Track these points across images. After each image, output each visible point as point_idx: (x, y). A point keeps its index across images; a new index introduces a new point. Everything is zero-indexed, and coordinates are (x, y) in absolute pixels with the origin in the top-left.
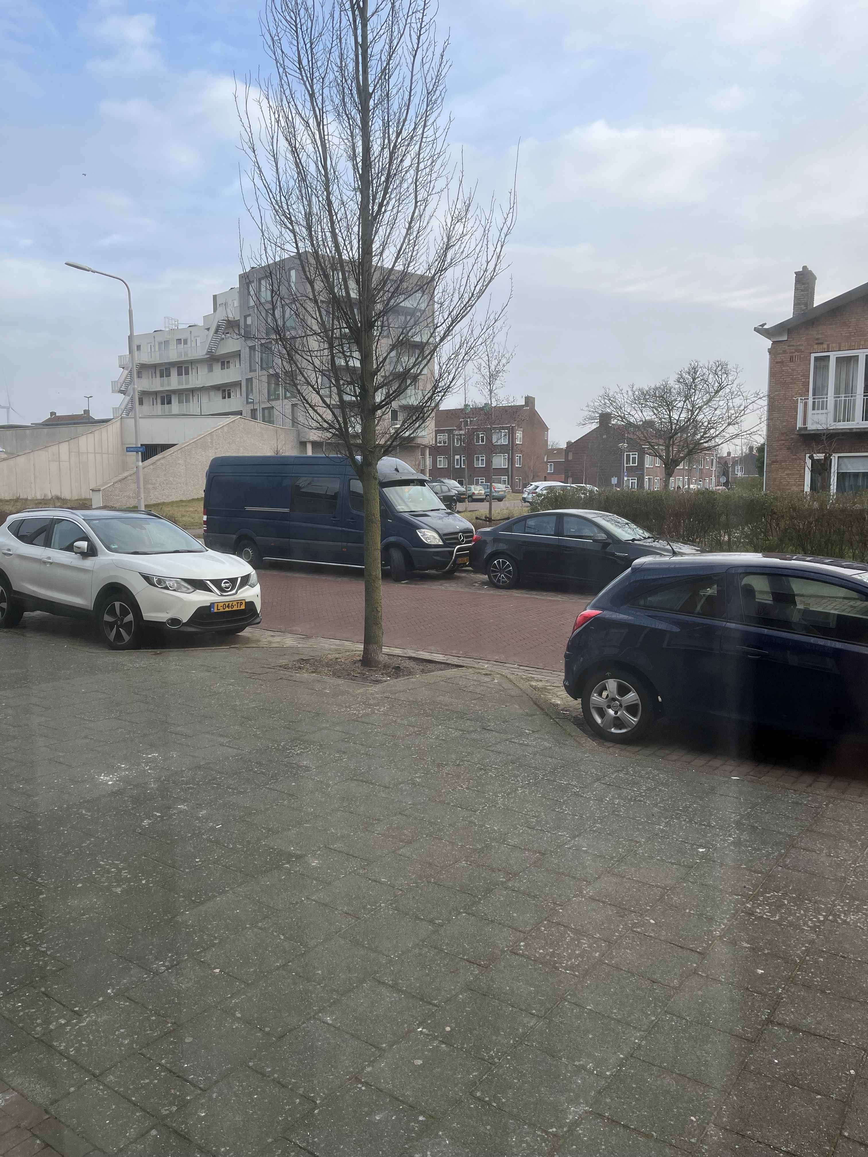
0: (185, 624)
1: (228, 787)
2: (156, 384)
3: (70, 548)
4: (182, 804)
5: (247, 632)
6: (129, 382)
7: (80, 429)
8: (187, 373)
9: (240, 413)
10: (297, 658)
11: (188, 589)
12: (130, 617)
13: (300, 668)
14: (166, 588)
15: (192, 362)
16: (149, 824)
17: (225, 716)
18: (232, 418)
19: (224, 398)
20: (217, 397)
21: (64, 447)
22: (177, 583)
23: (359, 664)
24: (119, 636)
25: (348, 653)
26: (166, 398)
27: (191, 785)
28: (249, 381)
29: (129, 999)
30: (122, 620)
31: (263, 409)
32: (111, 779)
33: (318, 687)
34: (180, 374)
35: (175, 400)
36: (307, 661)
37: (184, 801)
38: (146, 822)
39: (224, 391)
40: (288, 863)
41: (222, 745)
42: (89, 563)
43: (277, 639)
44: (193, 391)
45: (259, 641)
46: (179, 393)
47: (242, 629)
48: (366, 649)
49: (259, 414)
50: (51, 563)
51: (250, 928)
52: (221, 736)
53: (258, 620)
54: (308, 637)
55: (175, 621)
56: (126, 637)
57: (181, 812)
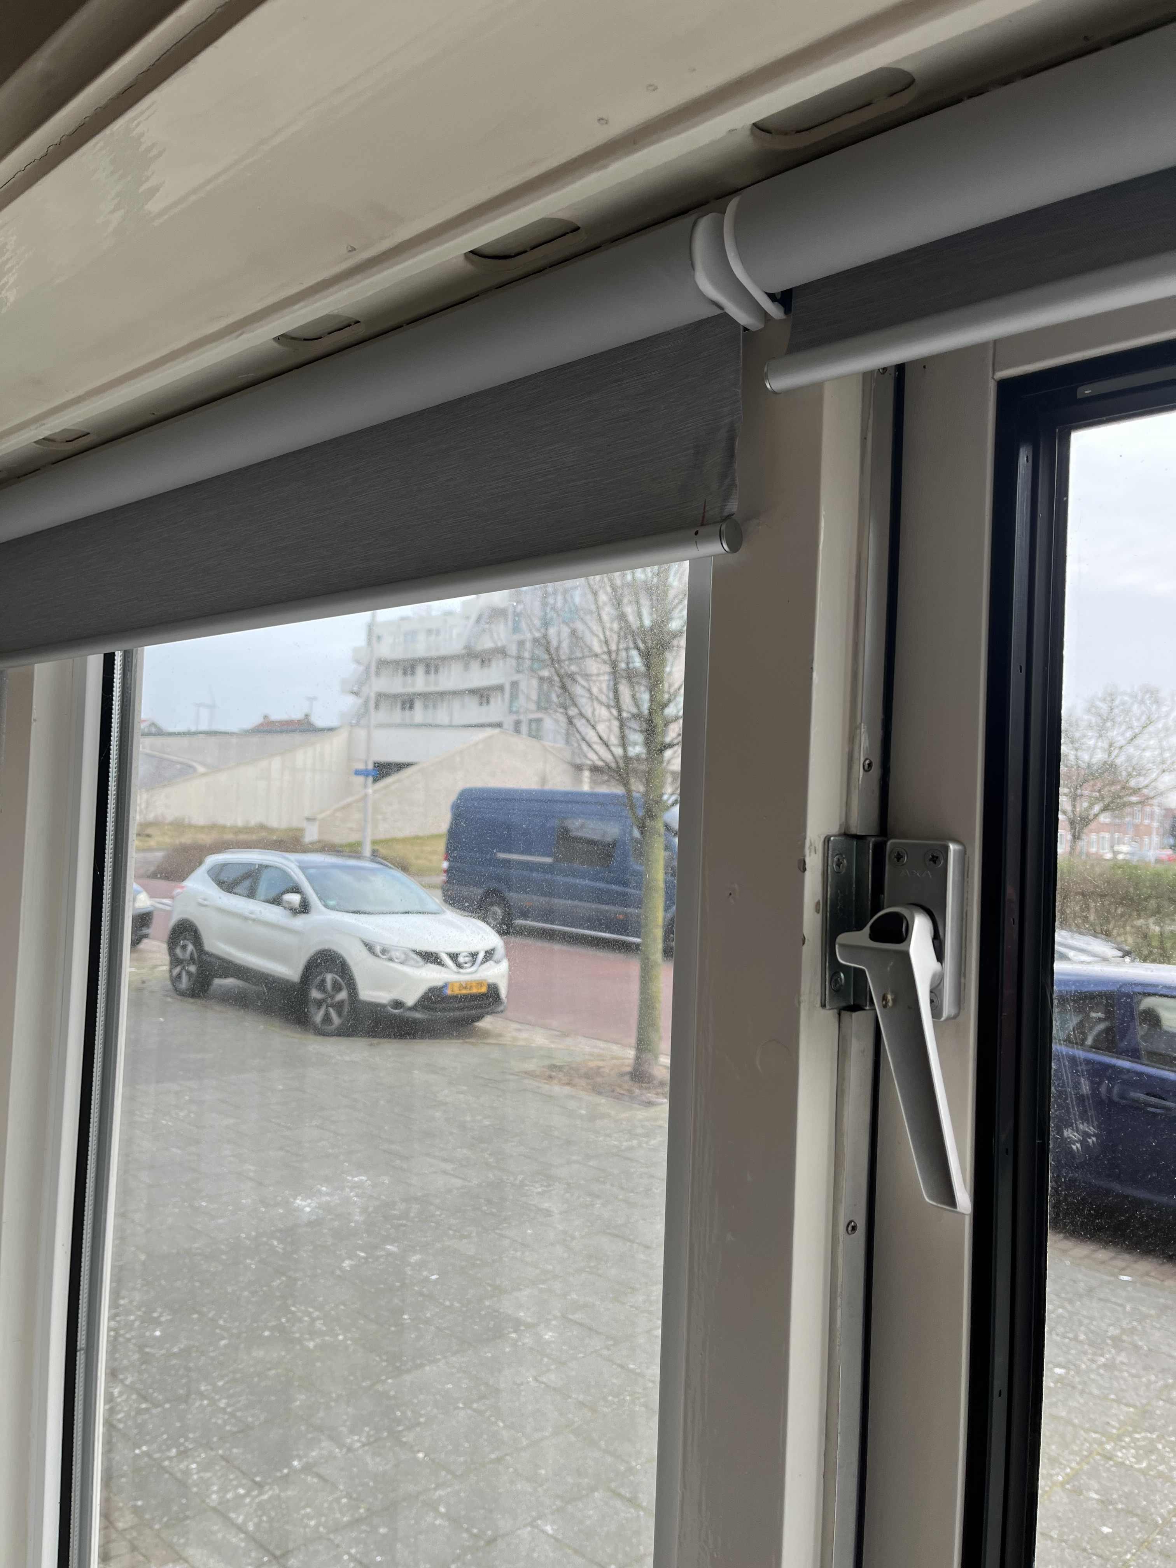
0: (412, 1009)
1: (450, 1229)
2: (397, 685)
3: (276, 901)
4: (392, 1244)
5: (486, 1023)
6: (364, 679)
7: (298, 738)
8: (437, 671)
9: (499, 725)
10: (547, 1062)
11: (418, 962)
12: (343, 995)
13: (550, 1077)
14: (391, 960)
15: (444, 659)
16: (351, 1266)
17: (451, 1133)
18: (489, 732)
19: (481, 704)
20: (472, 703)
21: (276, 763)
22: (405, 953)
23: (627, 1078)
24: (327, 1019)
25: (615, 1061)
26: (408, 702)
27: (404, 1222)
28: (515, 684)
29: (318, 1475)
30: (332, 997)
31: (531, 720)
32: (309, 1205)
33: (572, 1104)
34: (427, 672)
35: (418, 705)
36: (560, 1068)
37: (393, 1241)
38: (347, 1264)
39: (481, 696)
40: (515, 1331)
41: (445, 1172)
42: (299, 922)
43: (524, 1035)
44: (442, 694)
45: (500, 1035)
46: (425, 696)
47: (479, 1018)
48: (638, 1058)
49: (524, 728)
50: (254, 920)
51: (462, 1409)
52: (445, 1160)
53: (501, 1008)
54: (565, 1035)
55: (398, 1004)
56: (336, 1020)
57: (389, 1254)
